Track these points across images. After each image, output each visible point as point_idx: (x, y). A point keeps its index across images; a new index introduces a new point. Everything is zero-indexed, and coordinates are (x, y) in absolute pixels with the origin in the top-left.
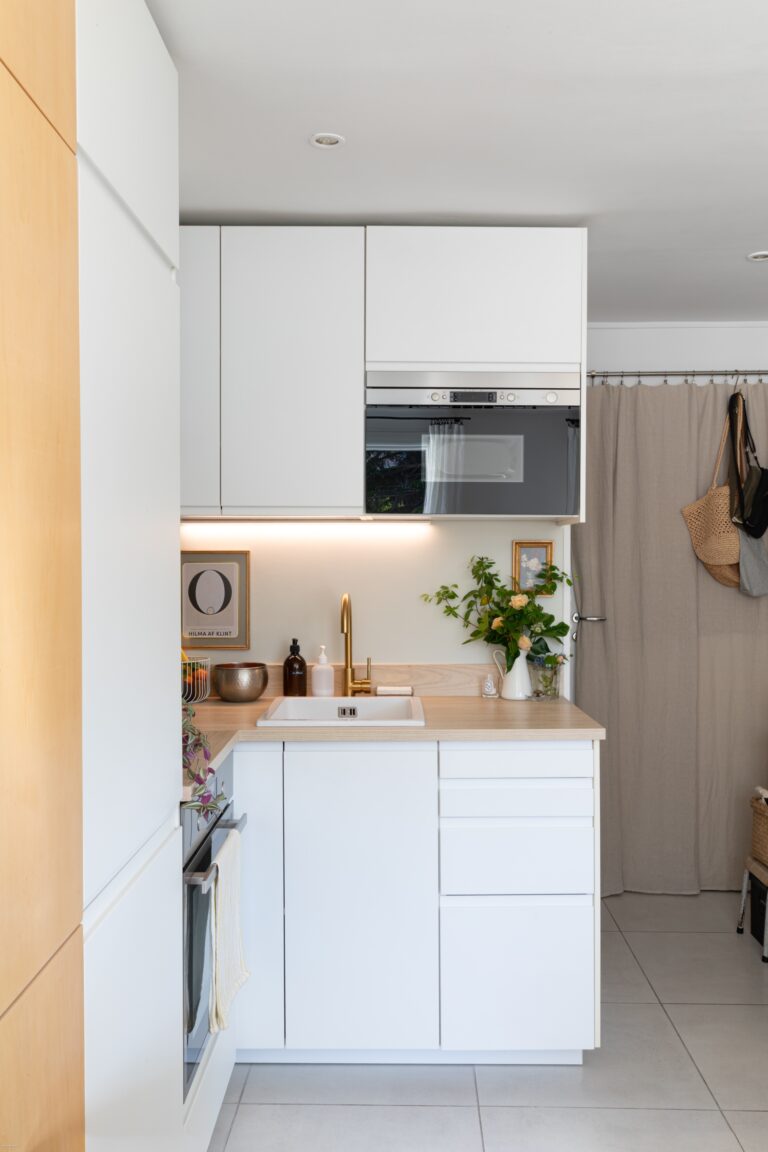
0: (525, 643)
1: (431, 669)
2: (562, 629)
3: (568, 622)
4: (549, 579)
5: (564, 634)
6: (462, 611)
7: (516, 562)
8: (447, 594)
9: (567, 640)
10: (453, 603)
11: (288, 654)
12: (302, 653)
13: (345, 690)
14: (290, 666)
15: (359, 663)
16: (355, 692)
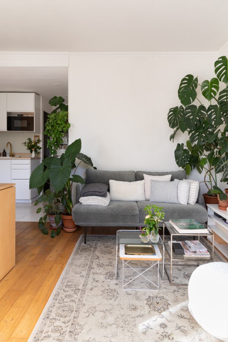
0: (33, 149)
1: (23, 153)
2: (41, 148)
3: (41, 147)
4: (39, 141)
5: (41, 149)
6: (27, 145)
7: (35, 139)
8: (25, 143)
9: (41, 150)
10: (26, 144)
11: (3, 151)
12: (5, 151)
13: (10, 156)
14: (3, 152)
15: (13, 152)
16: (12, 156)
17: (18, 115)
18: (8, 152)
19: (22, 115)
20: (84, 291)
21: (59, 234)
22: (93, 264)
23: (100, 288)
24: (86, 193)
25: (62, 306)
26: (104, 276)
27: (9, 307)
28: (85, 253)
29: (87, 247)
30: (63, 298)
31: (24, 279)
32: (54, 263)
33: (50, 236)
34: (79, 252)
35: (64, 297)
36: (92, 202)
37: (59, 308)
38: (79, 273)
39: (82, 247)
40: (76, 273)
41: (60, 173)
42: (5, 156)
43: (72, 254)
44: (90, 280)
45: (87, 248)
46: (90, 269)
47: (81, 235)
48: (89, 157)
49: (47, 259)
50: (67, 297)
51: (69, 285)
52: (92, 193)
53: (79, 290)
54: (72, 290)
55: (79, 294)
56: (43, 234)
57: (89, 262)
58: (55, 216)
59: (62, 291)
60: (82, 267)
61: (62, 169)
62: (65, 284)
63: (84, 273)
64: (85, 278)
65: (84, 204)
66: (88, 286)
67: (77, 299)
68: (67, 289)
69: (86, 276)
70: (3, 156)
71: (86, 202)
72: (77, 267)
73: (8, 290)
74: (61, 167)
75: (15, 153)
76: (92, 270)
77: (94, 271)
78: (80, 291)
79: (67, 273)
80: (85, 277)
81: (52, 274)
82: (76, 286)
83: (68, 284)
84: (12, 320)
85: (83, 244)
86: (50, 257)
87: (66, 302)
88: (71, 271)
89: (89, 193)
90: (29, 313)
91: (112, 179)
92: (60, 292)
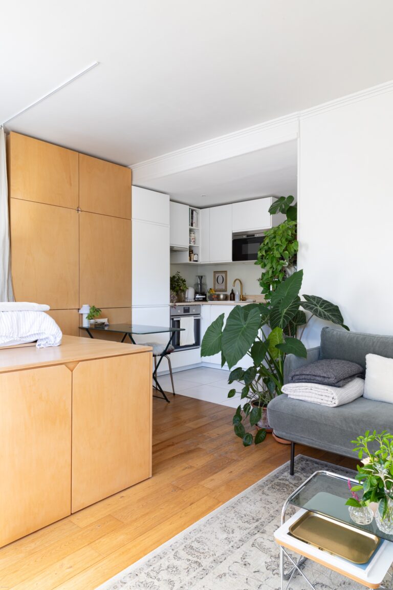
8: (259, 279)
11: (231, 292)
12: (234, 292)
13: (240, 299)
14: (231, 295)
15: (244, 294)
16: (243, 300)
17: (248, 236)
18: (237, 294)
19: (254, 235)
20: (206, 572)
21: (260, 442)
22: (270, 524)
23: (239, 581)
24: (297, 375)
25: (147, 584)
26: (269, 560)
27: (86, 544)
28: (275, 494)
29: (290, 483)
30: (162, 569)
31: (143, 505)
32: (207, 494)
33: (242, 443)
34: (266, 488)
35: (165, 567)
36: (307, 394)
37: (140, 584)
38: (230, 531)
39: (280, 480)
40: (225, 529)
41: (240, 333)
42: (234, 300)
43: (249, 488)
44: (237, 555)
45: (287, 485)
46: (256, 532)
47: (299, 455)
48: (335, 304)
49: (202, 483)
50: (169, 570)
51: (191, 547)
52: (309, 377)
53: (200, 565)
54: (189, 560)
55: (193, 574)
56: (237, 434)
57: (267, 515)
58: (259, 407)
59: (173, 553)
60: (246, 520)
61: (245, 326)
62: (189, 542)
63: (238, 535)
64: (230, 546)
65: (292, 397)
66: (220, 566)
67: (181, 582)
68: (182, 554)
69: (236, 543)
70: (231, 300)
71: (295, 394)
72: (235, 518)
73: (110, 515)
74: (243, 324)
75: (248, 295)
76: (258, 535)
77: (260, 540)
78: (201, 569)
79: (208, 522)
80: (232, 544)
81: (186, 513)
82: (202, 556)
83: (193, 545)
84: (71, 567)
85: (287, 474)
86: (212, 480)
87: (159, 580)
88: (218, 521)
89: (303, 377)
90: (96, 569)
91: (374, 353)
92: (168, 553)
